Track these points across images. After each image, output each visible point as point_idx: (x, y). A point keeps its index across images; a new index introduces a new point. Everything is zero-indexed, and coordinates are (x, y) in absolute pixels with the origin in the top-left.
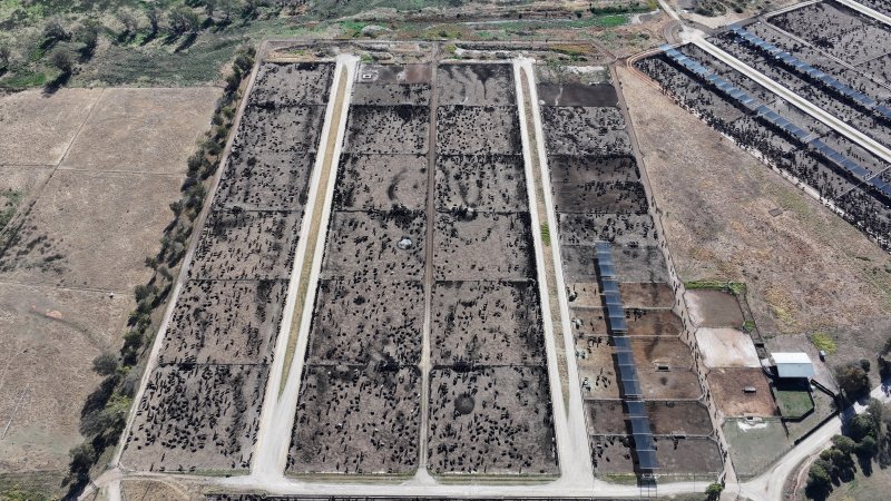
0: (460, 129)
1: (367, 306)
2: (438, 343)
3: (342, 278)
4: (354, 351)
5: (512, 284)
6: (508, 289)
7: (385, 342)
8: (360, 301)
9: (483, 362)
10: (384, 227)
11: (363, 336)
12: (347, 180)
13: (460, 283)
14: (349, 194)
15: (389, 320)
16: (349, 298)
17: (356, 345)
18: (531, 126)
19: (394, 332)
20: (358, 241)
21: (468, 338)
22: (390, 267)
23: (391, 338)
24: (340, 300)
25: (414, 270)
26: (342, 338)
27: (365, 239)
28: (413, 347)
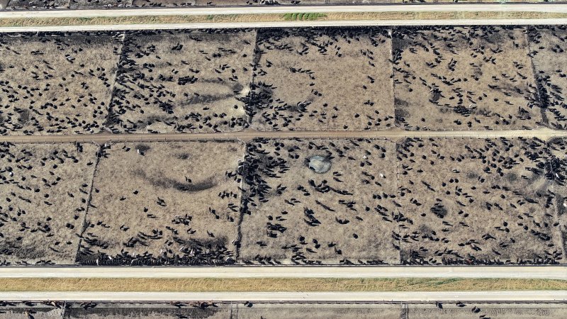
0: (38, 105)
1: (449, 203)
2: (508, 123)
3: (396, 237)
4: (532, 210)
5: (397, 52)
6: (406, 54)
7: (512, 177)
8: (439, 211)
9: (531, 80)
10: (280, 191)
11: (505, 204)
12: (156, 249)
13: (397, 102)
14: (197, 244)
15: (472, 176)
16: (435, 223)
17: (521, 210)
18: (54, 22)
19: (493, 170)
20: (315, 223)
21: (493, 94)
22: (368, 179)
23: (505, 171)
24: (440, 235)
25: (376, 152)
26: (513, 226)
27: (309, 213)
28: (516, 148)
